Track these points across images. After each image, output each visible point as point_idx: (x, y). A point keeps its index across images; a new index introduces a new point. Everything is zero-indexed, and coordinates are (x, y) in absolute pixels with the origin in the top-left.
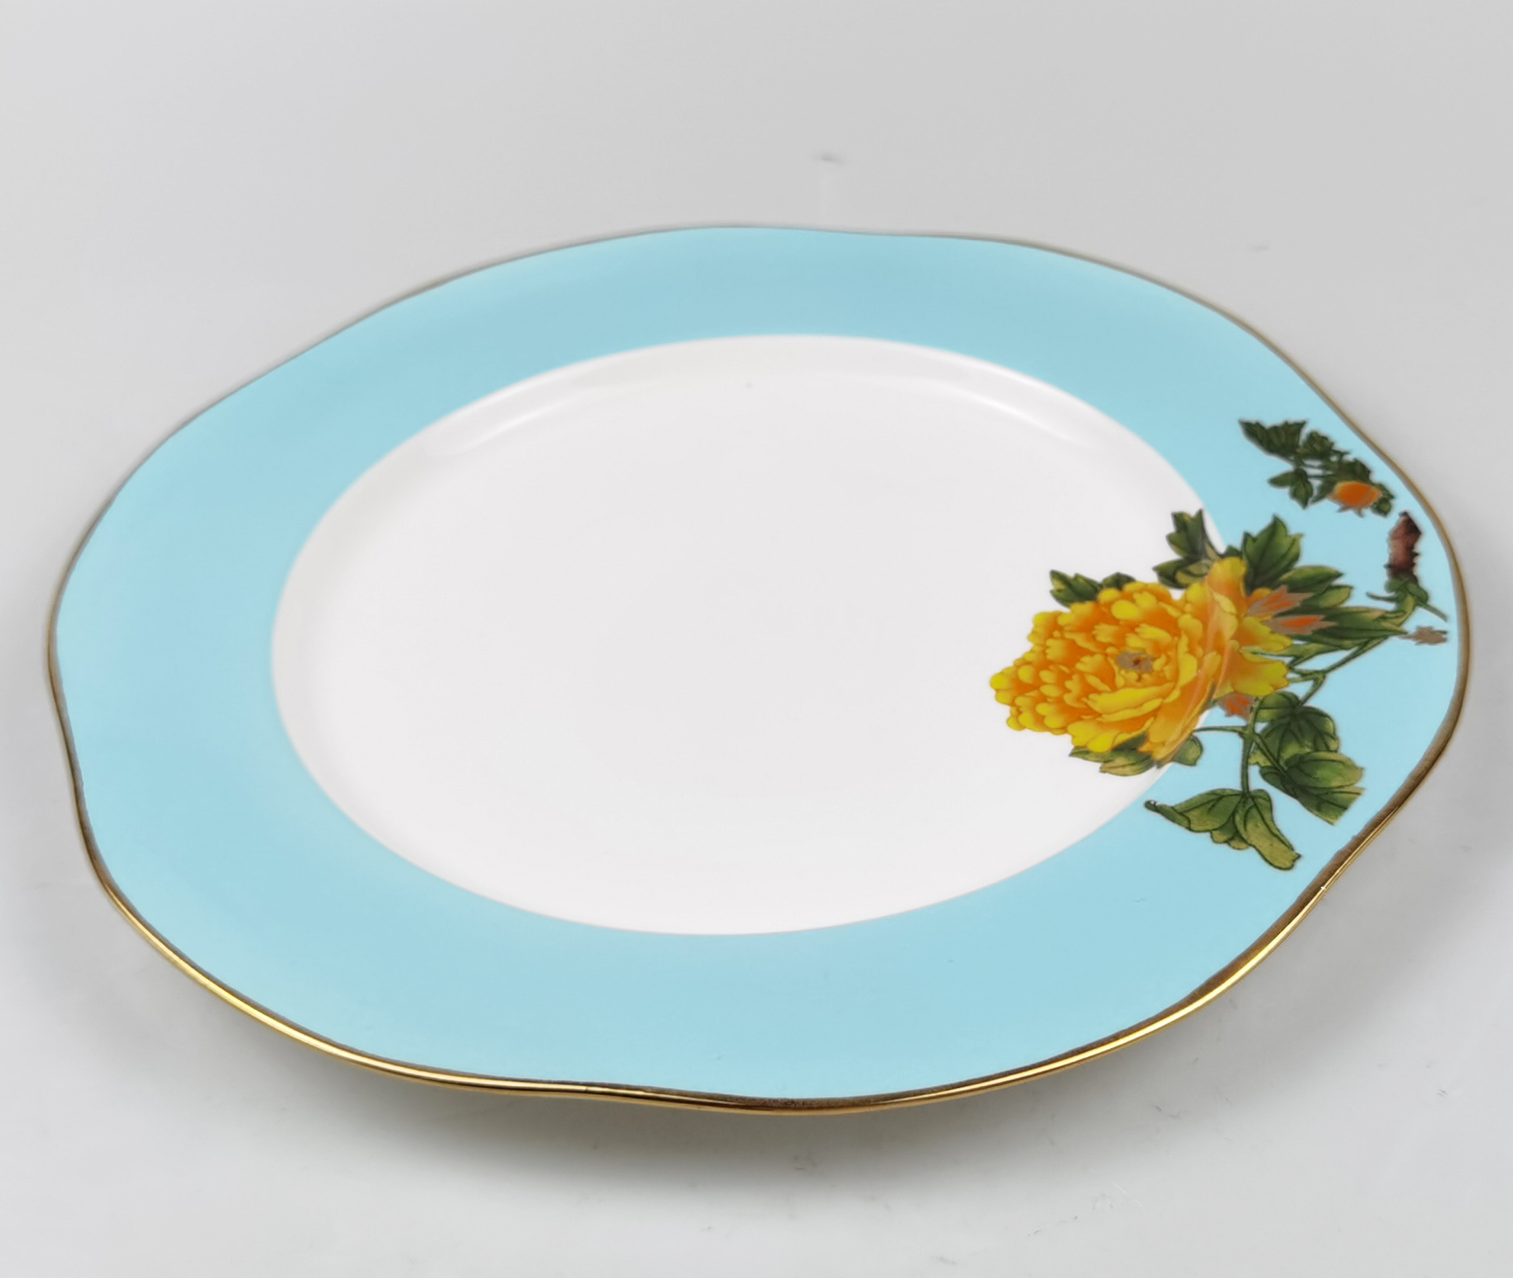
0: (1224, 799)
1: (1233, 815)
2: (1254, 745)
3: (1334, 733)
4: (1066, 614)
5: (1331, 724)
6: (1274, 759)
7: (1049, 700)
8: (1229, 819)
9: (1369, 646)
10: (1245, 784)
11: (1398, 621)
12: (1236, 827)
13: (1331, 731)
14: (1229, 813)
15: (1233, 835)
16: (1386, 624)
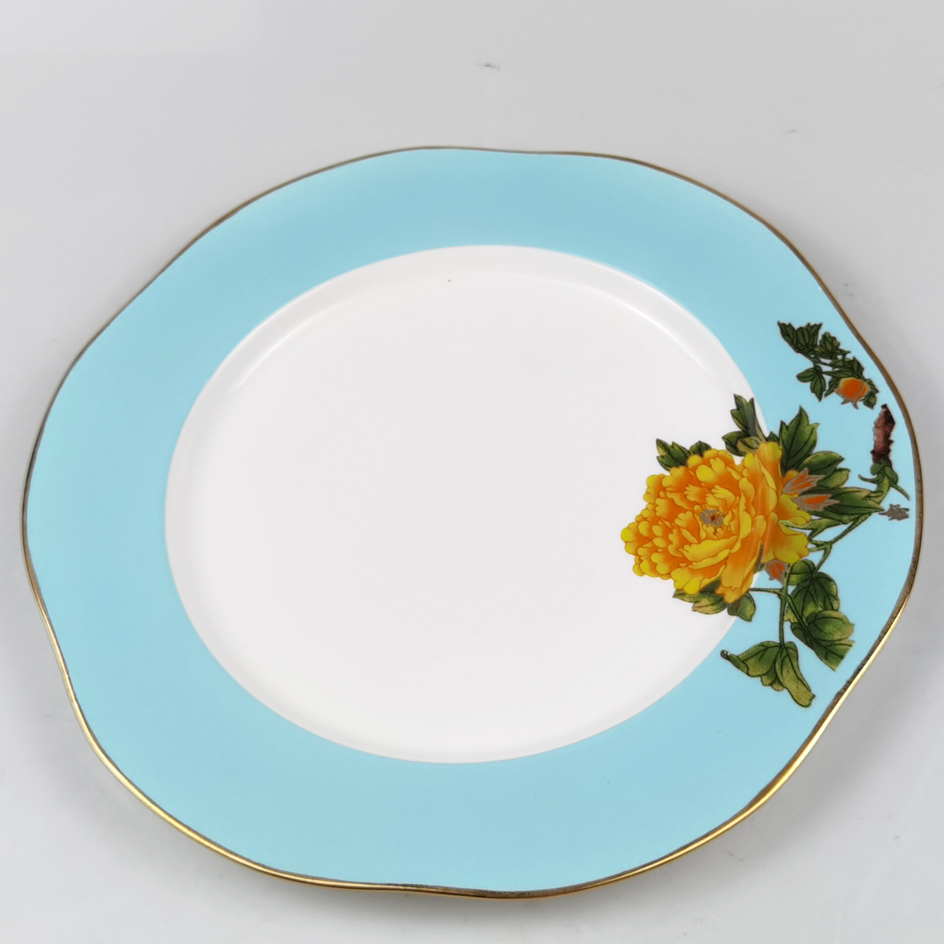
0: (769, 649)
1: (774, 663)
2: (787, 605)
3: (837, 595)
4: (667, 476)
5: (834, 586)
6: (799, 616)
7: (659, 550)
8: (772, 667)
9: (860, 521)
10: (782, 636)
11: (877, 500)
12: (776, 673)
13: (834, 594)
14: (772, 661)
15: (774, 680)
16: (870, 503)
